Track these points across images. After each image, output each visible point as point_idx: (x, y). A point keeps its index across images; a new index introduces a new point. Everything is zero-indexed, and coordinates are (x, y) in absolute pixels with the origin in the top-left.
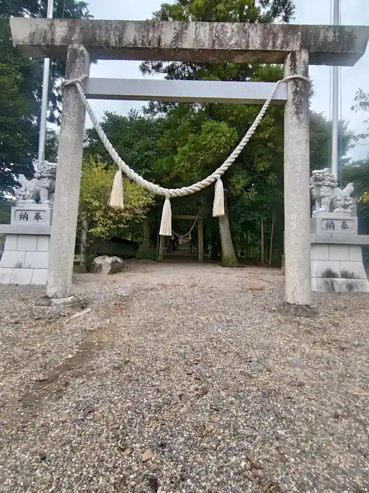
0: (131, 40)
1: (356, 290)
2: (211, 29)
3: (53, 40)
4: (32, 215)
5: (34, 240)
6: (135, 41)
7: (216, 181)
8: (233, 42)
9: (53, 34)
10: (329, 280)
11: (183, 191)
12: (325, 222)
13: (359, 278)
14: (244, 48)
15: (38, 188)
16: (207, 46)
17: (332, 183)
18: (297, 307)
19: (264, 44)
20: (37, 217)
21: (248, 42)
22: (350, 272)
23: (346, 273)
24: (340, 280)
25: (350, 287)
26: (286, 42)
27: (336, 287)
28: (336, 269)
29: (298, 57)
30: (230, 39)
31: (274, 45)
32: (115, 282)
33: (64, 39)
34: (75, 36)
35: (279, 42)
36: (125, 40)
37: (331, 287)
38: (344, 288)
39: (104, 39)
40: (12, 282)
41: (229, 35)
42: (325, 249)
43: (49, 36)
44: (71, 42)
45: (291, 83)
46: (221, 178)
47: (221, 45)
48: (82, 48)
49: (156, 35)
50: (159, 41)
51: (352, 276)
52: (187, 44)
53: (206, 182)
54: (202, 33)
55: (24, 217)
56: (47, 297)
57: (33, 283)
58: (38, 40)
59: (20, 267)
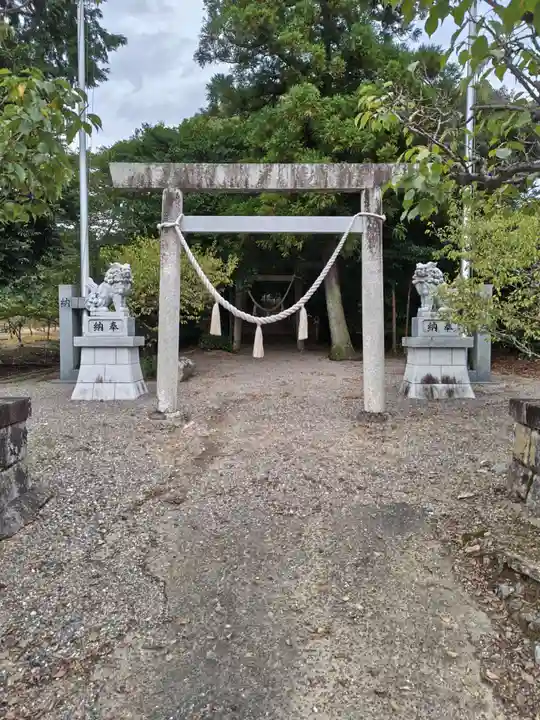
0: (221, 182)
1: (456, 396)
2: (293, 171)
3: (150, 183)
4: (107, 325)
5: (112, 352)
6: (224, 183)
7: (300, 308)
8: (313, 182)
9: (150, 177)
10: (429, 386)
11: (272, 318)
12: (427, 323)
13: (460, 383)
14: (323, 187)
15: (111, 294)
16: (290, 187)
17: (436, 280)
18: (371, 415)
19: (341, 183)
20: (113, 327)
21: (326, 182)
22: (451, 377)
23: (447, 378)
24: (440, 386)
25: (450, 393)
26: (360, 181)
27: (435, 392)
28: (437, 374)
29: (371, 195)
30: (311, 179)
31: (350, 182)
32: (197, 393)
33: (160, 183)
34: (170, 180)
35: (354, 181)
36: (215, 182)
37: (430, 394)
38: (444, 395)
39: (197, 182)
40: (95, 398)
41: (309, 175)
42: (426, 353)
43: (146, 181)
44: (167, 186)
45: (365, 218)
46: (305, 306)
47: (302, 185)
48: (178, 191)
49: (244, 178)
50: (246, 183)
51: (453, 381)
52: (272, 185)
53: (292, 310)
54: (285, 175)
55: (99, 327)
56: (160, 413)
57: (117, 398)
58: (136, 184)
59: (101, 382)
